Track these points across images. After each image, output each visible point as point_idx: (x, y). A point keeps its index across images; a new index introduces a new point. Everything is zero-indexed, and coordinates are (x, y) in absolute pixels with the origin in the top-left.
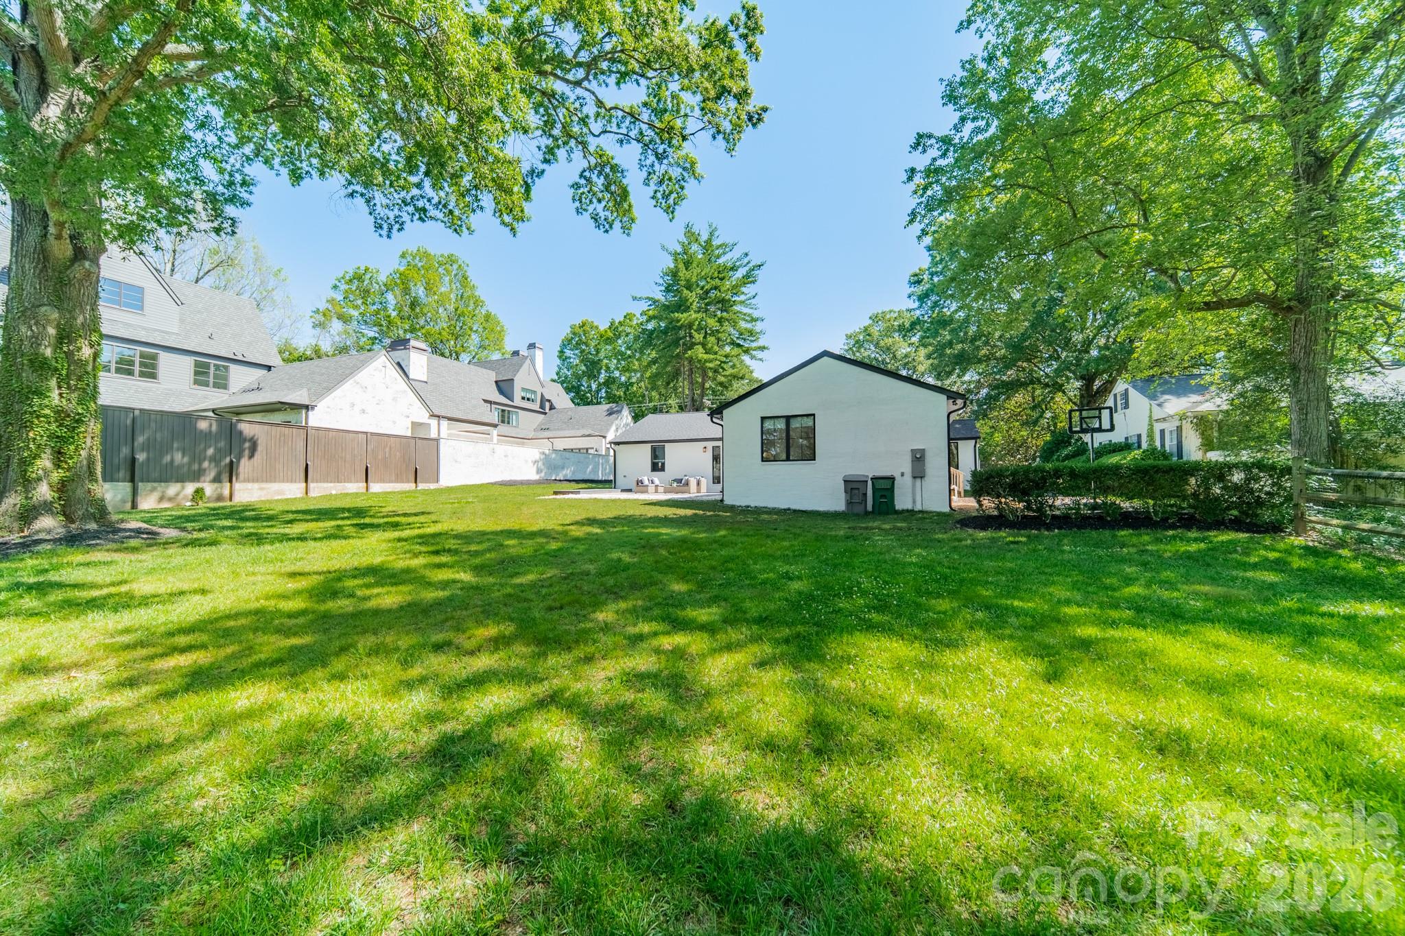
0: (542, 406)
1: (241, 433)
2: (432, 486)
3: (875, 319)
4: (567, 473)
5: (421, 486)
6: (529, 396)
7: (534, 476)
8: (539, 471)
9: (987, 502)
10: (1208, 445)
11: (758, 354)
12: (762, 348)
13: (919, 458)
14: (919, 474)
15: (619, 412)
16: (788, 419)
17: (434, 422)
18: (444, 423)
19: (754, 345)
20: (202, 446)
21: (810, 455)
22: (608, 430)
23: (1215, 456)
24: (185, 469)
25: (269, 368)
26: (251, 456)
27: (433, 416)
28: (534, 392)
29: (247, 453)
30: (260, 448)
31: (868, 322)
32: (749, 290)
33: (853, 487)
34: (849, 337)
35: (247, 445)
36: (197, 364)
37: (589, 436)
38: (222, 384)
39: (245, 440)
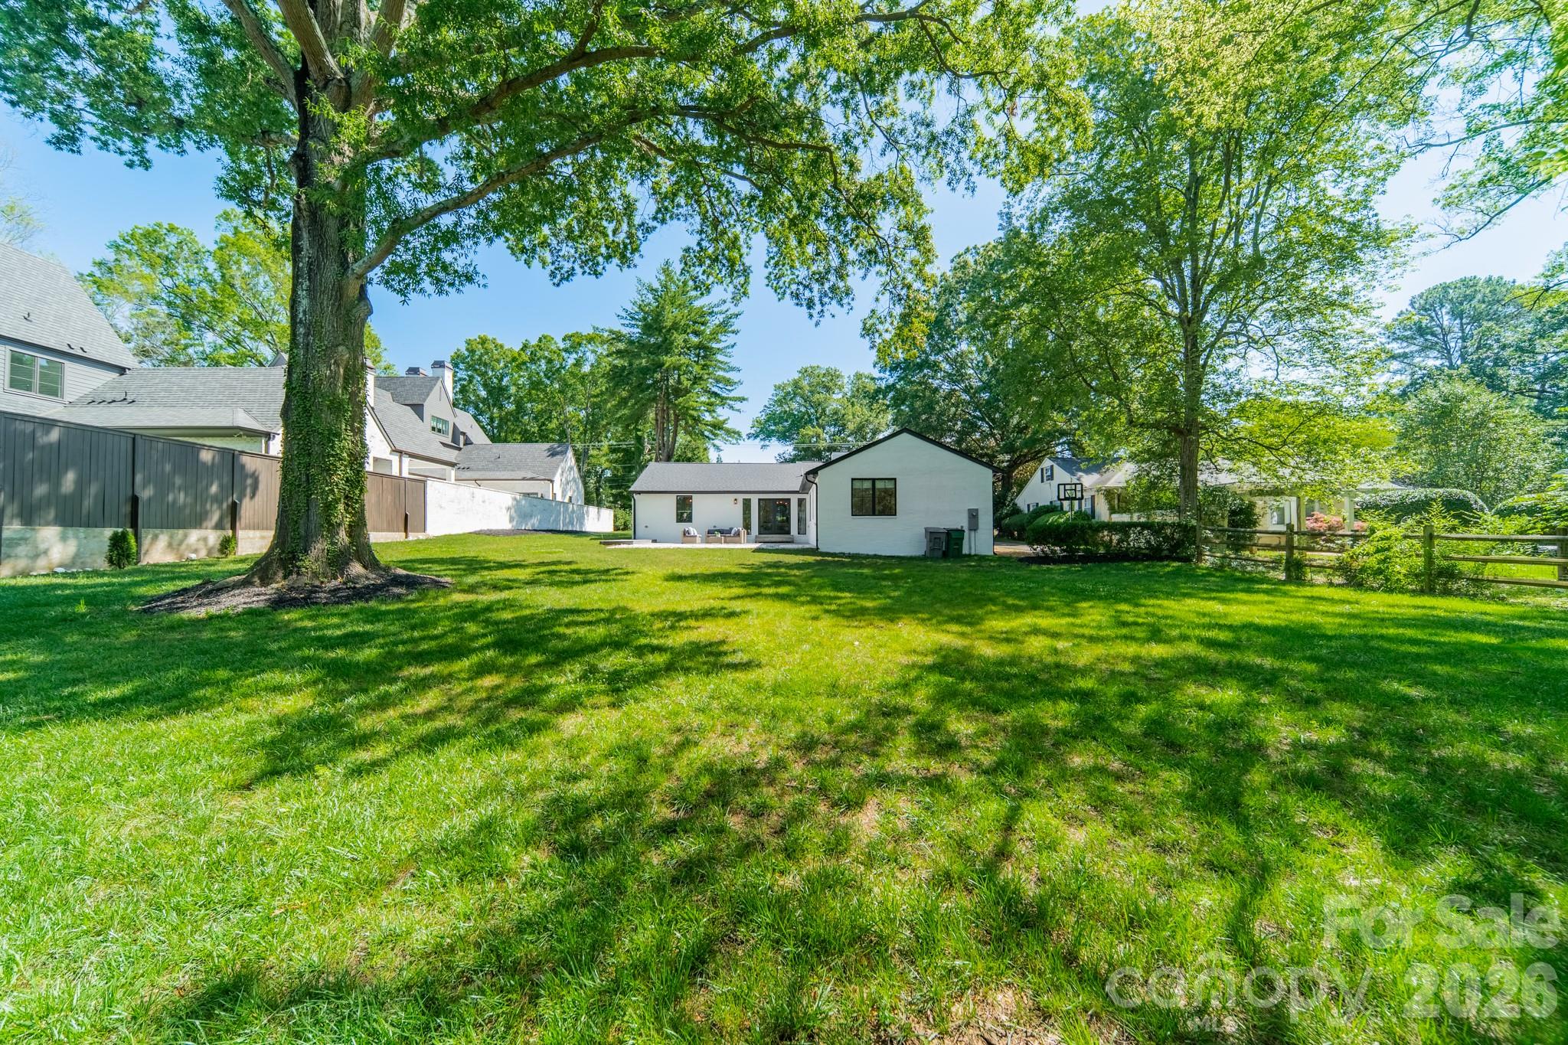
0: (455, 439)
1: (243, 467)
2: (421, 536)
3: (804, 372)
4: (534, 522)
5: (412, 537)
6: (440, 426)
7: (507, 526)
8: (511, 519)
9: (1039, 548)
10: (1112, 510)
11: (737, 405)
12: (742, 399)
13: (973, 515)
14: (974, 526)
15: (564, 453)
16: (874, 480)
17: (395, 459)
18: (406, 460)
19: (732, 395)
20: (204, 483)
21: (890, 510)
22: (554, 474)
23: (1117, 518)
24: (187, 511)
25: (122, 371)
26: (253, 496)
27: (395, 451)
28: (445, 422)
29: (248, 491)
30: (262, 486)
31: (797, 376)
32: (727, 340)
33: (932, 535)
34: (778, 388)
35: (249, 481)
36: (16, 359)
37: (532, 479)
38: (52, 388)
39: (246, 476)
